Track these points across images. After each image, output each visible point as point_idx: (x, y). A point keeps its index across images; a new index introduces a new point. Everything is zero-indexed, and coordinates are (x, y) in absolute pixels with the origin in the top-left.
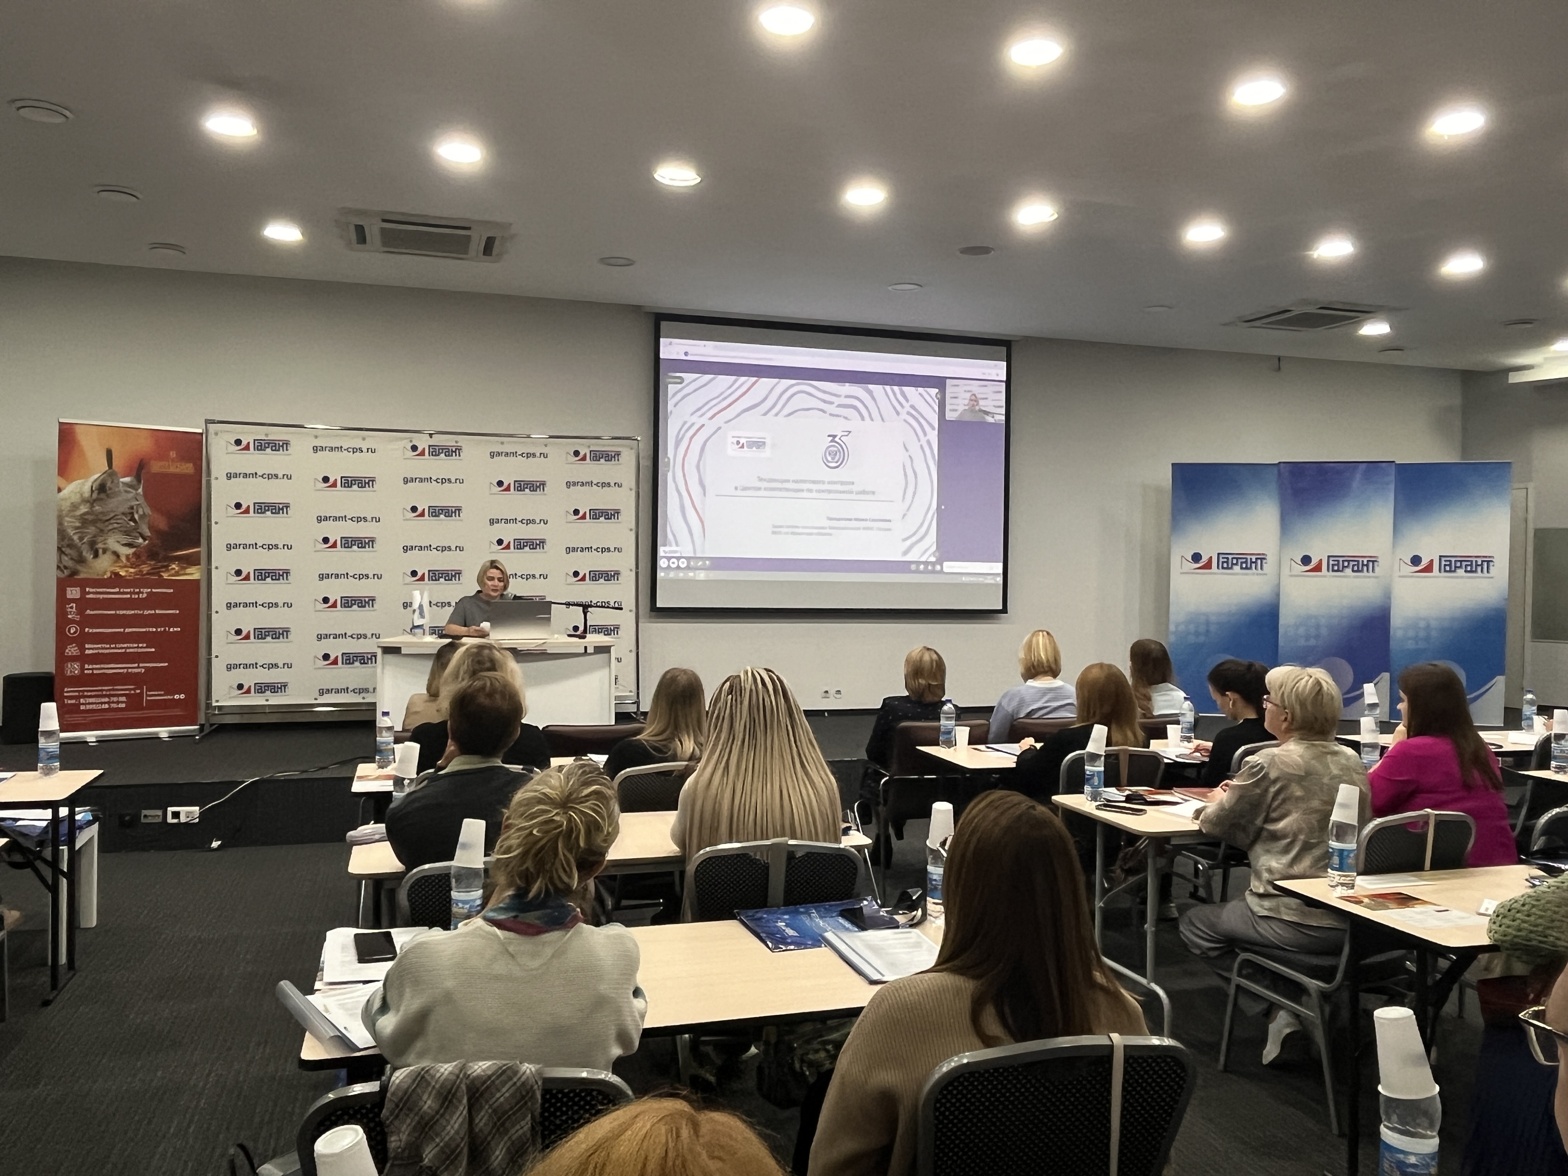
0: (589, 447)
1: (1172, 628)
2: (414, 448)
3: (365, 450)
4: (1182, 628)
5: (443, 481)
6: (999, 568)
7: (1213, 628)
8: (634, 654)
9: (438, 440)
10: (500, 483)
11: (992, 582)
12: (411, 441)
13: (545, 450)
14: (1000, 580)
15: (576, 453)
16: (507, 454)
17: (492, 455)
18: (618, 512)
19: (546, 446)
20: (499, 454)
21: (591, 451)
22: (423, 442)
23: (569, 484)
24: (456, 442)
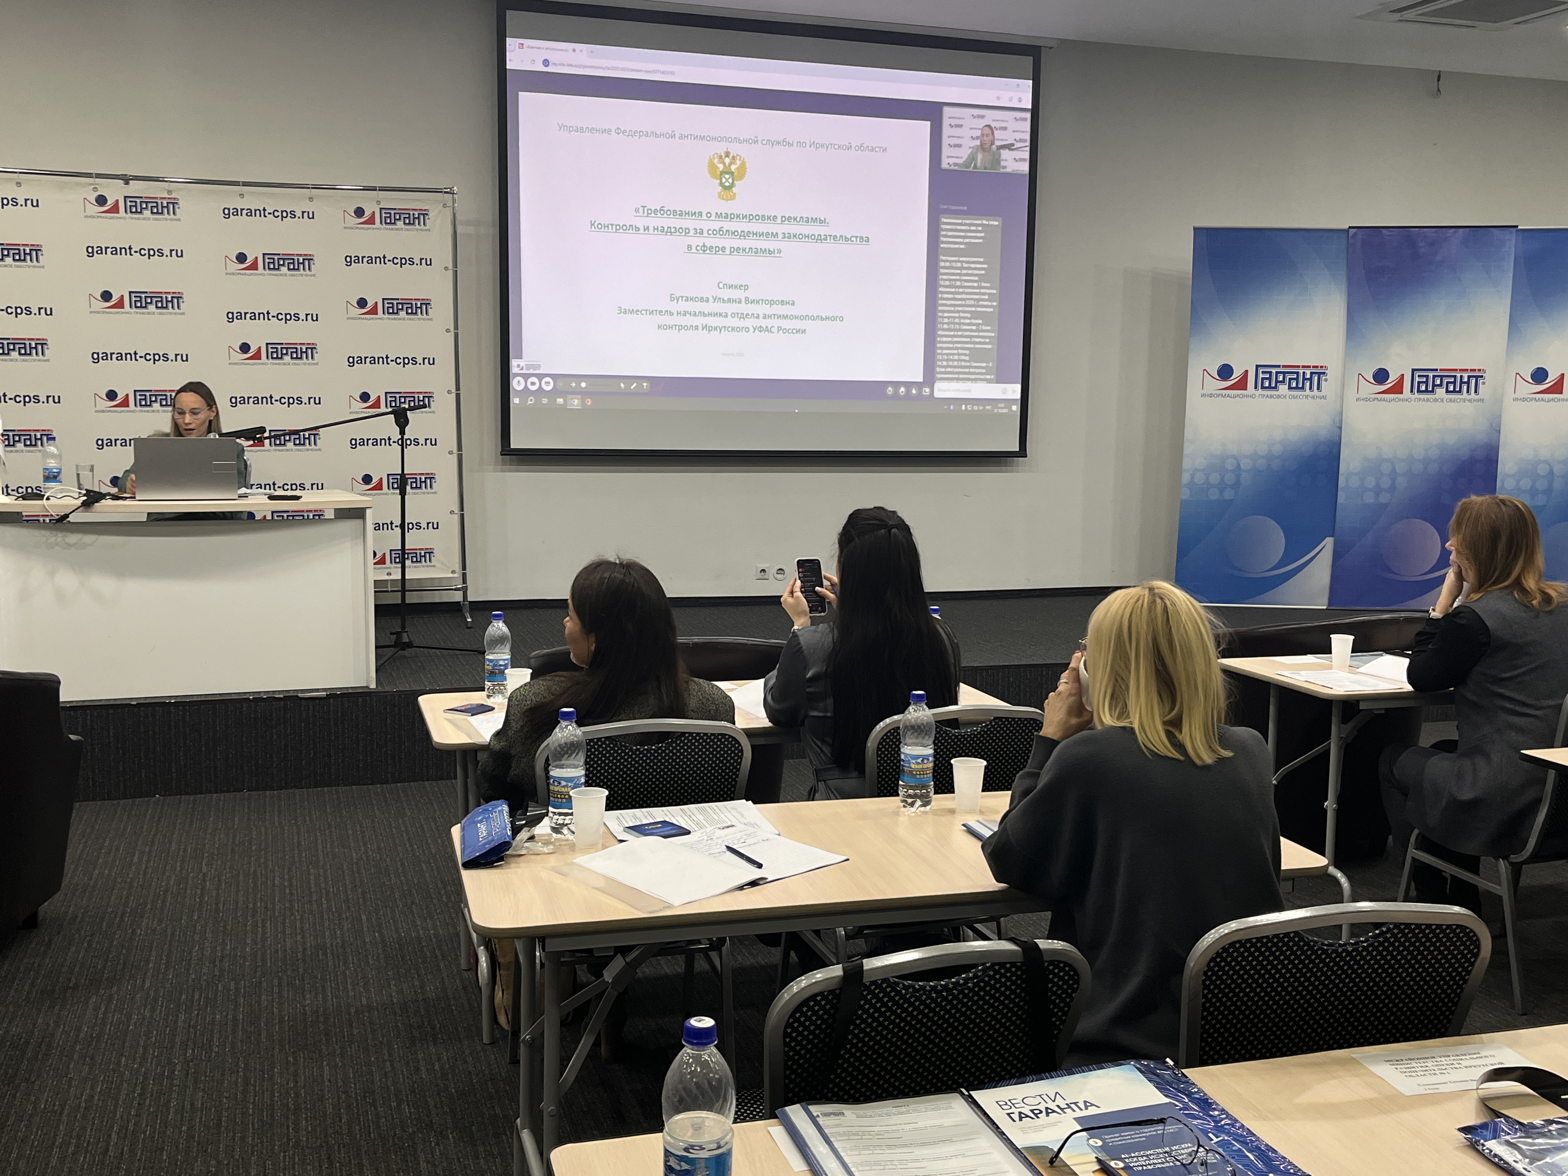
0: (378, 202)
1: (1186, 478)
2: (101, 200)
3: (21, 201)
4: (1200, 479)
5: (151, 253)
6: (1014, 391)
7: (1245, 478)
8: (456, 518)
9: (136, 188)
10: (241, 258)
11: (1005, 411)
12: (95, 189)
13: (309, 207)
14: (1016, 408)
15: (359, 212)
16: (250, 213)
17: (227, 213)
18: (427, 304)
19: (311, 199)
20: (237, 212)
21: (381, 209)
22: (115, 192)
23: (350, 261)
24: (170, 192)
